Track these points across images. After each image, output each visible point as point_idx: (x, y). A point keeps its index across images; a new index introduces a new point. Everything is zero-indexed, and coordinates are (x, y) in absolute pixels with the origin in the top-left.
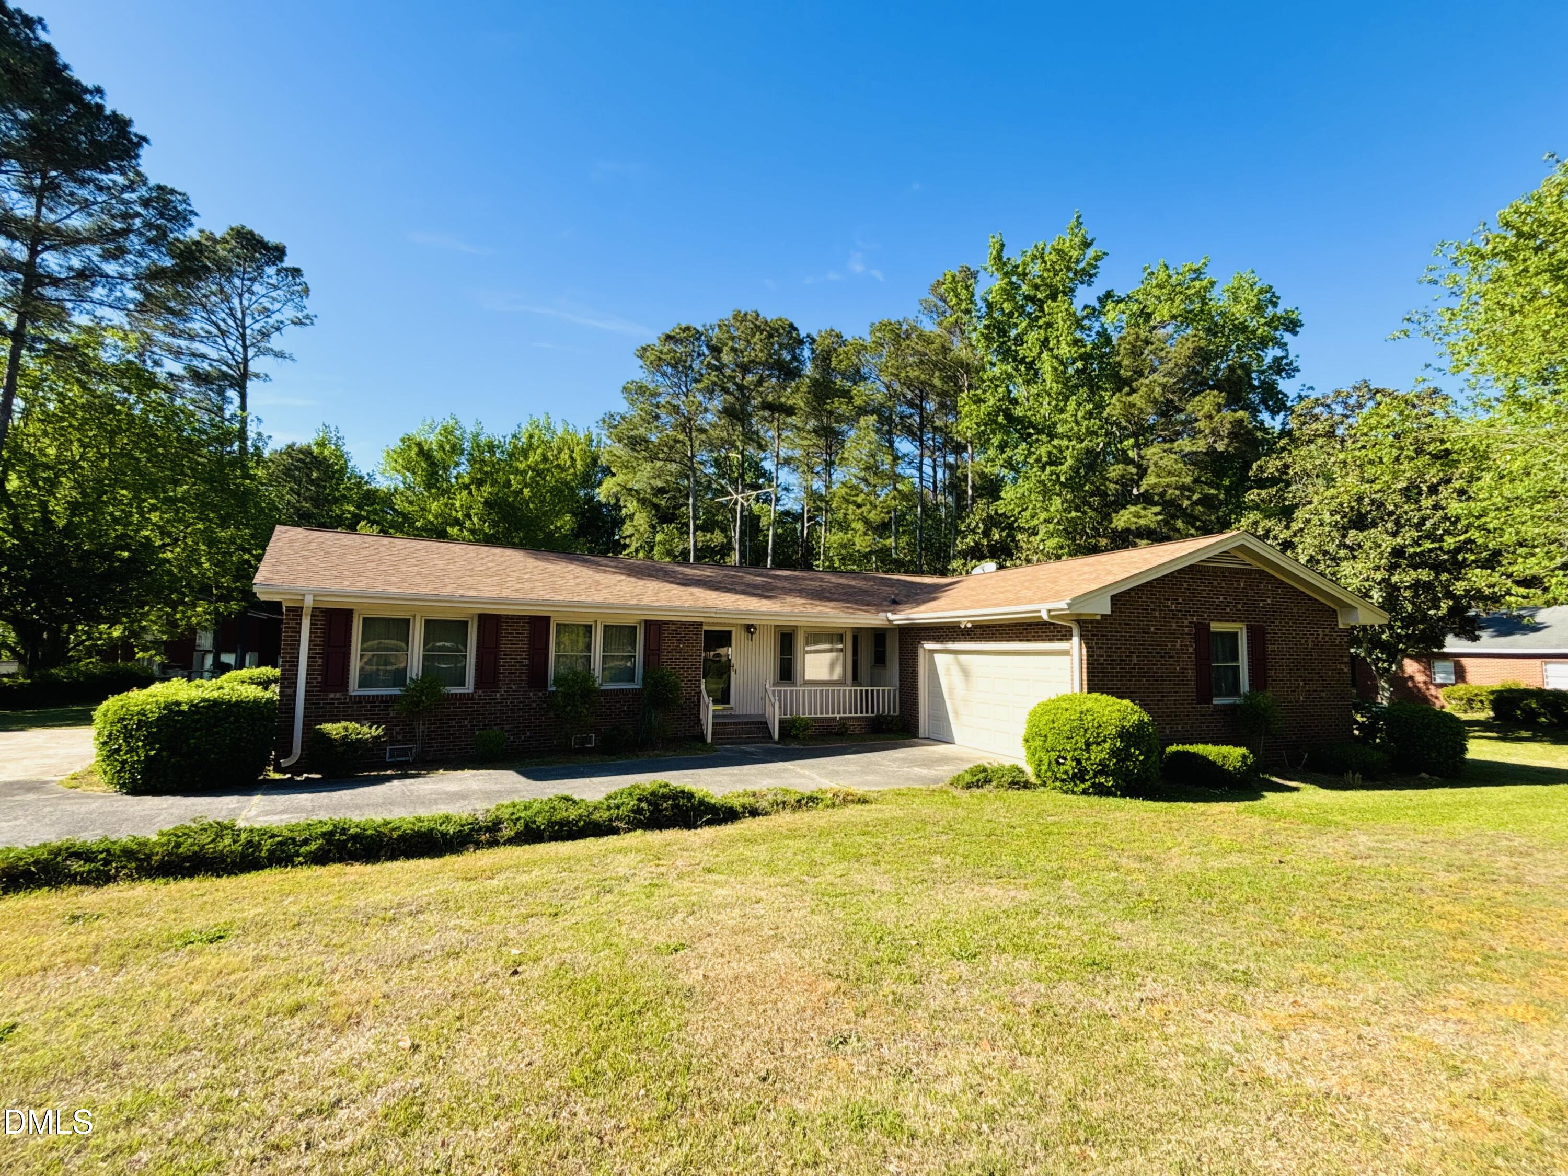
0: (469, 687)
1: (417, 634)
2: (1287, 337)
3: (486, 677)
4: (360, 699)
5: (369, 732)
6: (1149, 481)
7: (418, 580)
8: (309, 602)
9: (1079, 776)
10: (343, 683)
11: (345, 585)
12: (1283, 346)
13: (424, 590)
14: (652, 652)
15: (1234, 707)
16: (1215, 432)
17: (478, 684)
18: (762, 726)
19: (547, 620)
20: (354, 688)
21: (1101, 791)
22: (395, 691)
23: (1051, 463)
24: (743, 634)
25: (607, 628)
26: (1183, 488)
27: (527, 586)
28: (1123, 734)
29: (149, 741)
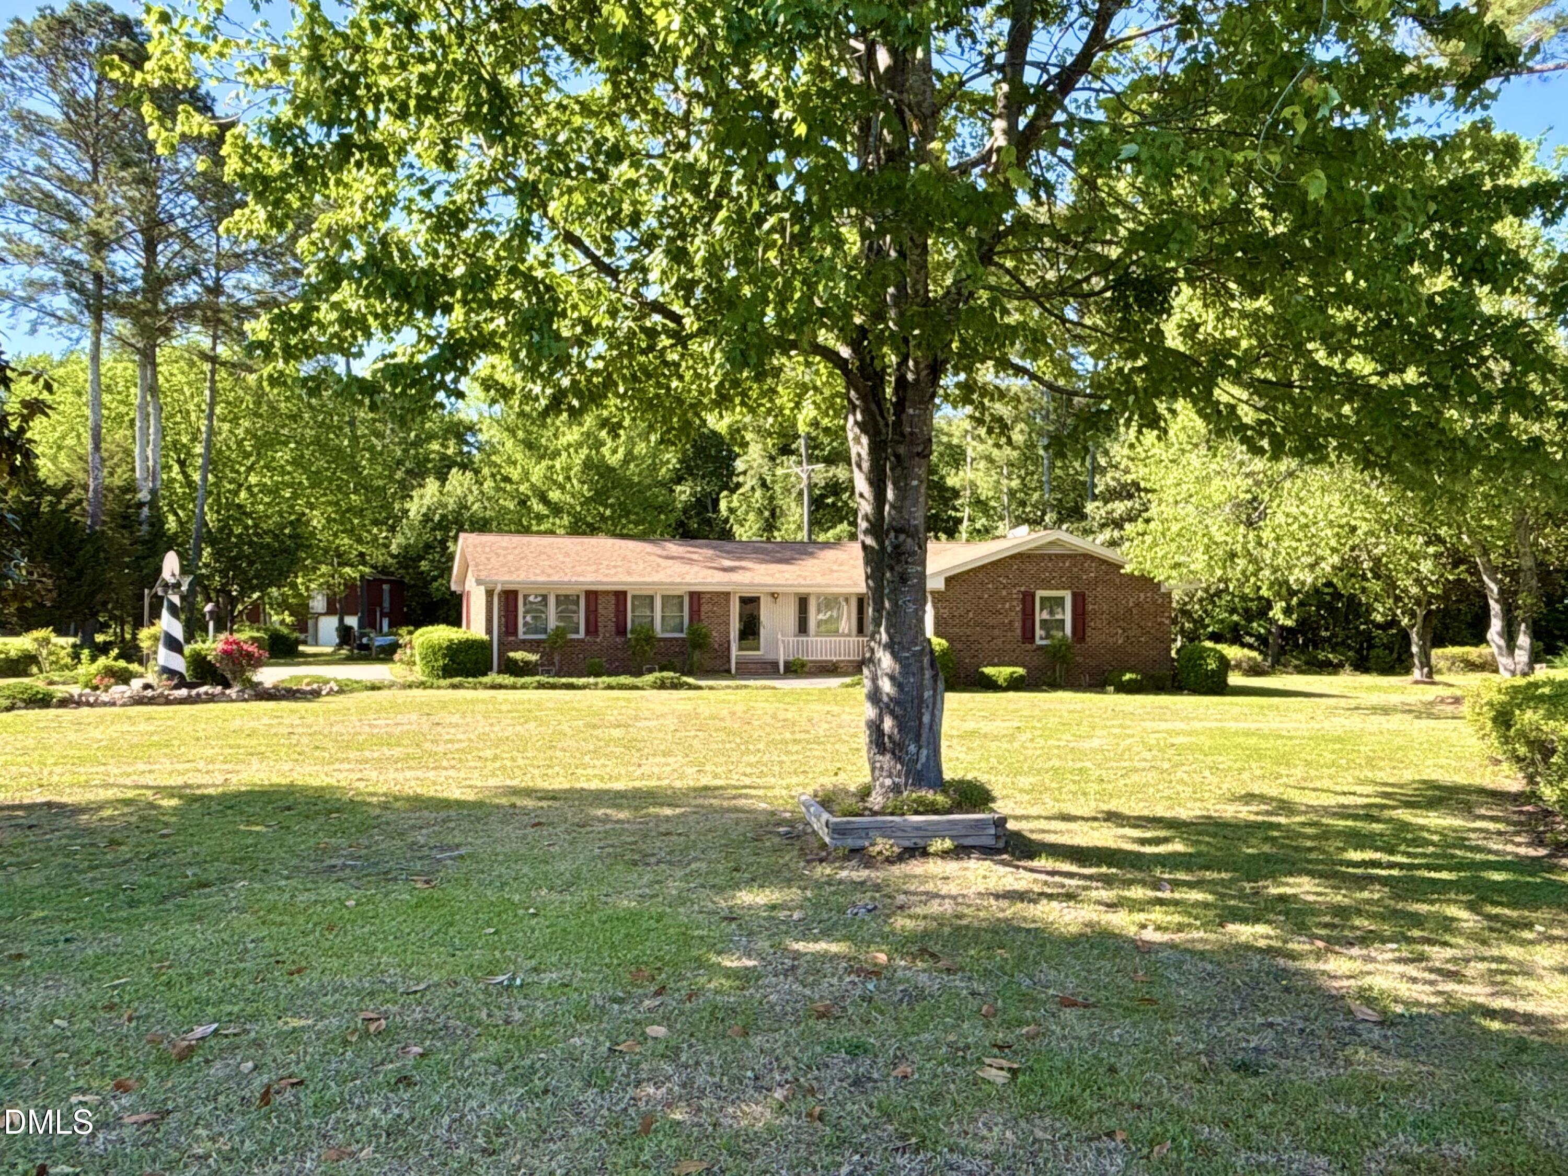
0: (582, 635)
1: (552, 601)
3: (592, 628)
4: (524, 641)
5: (533, 657)
7: (550, 571)
8: (499, 588)
10: (515, 633)
11: (513, 577)
13: (555, 578)
14: (695, 613)
17: (588, 632)
18: (775, 664)
19: (624, 593)
20: (521, 636)
22: (543, 637)
24: (770, 599)
25: (663, 597)
27: (613, 571)
29: (444, 656)
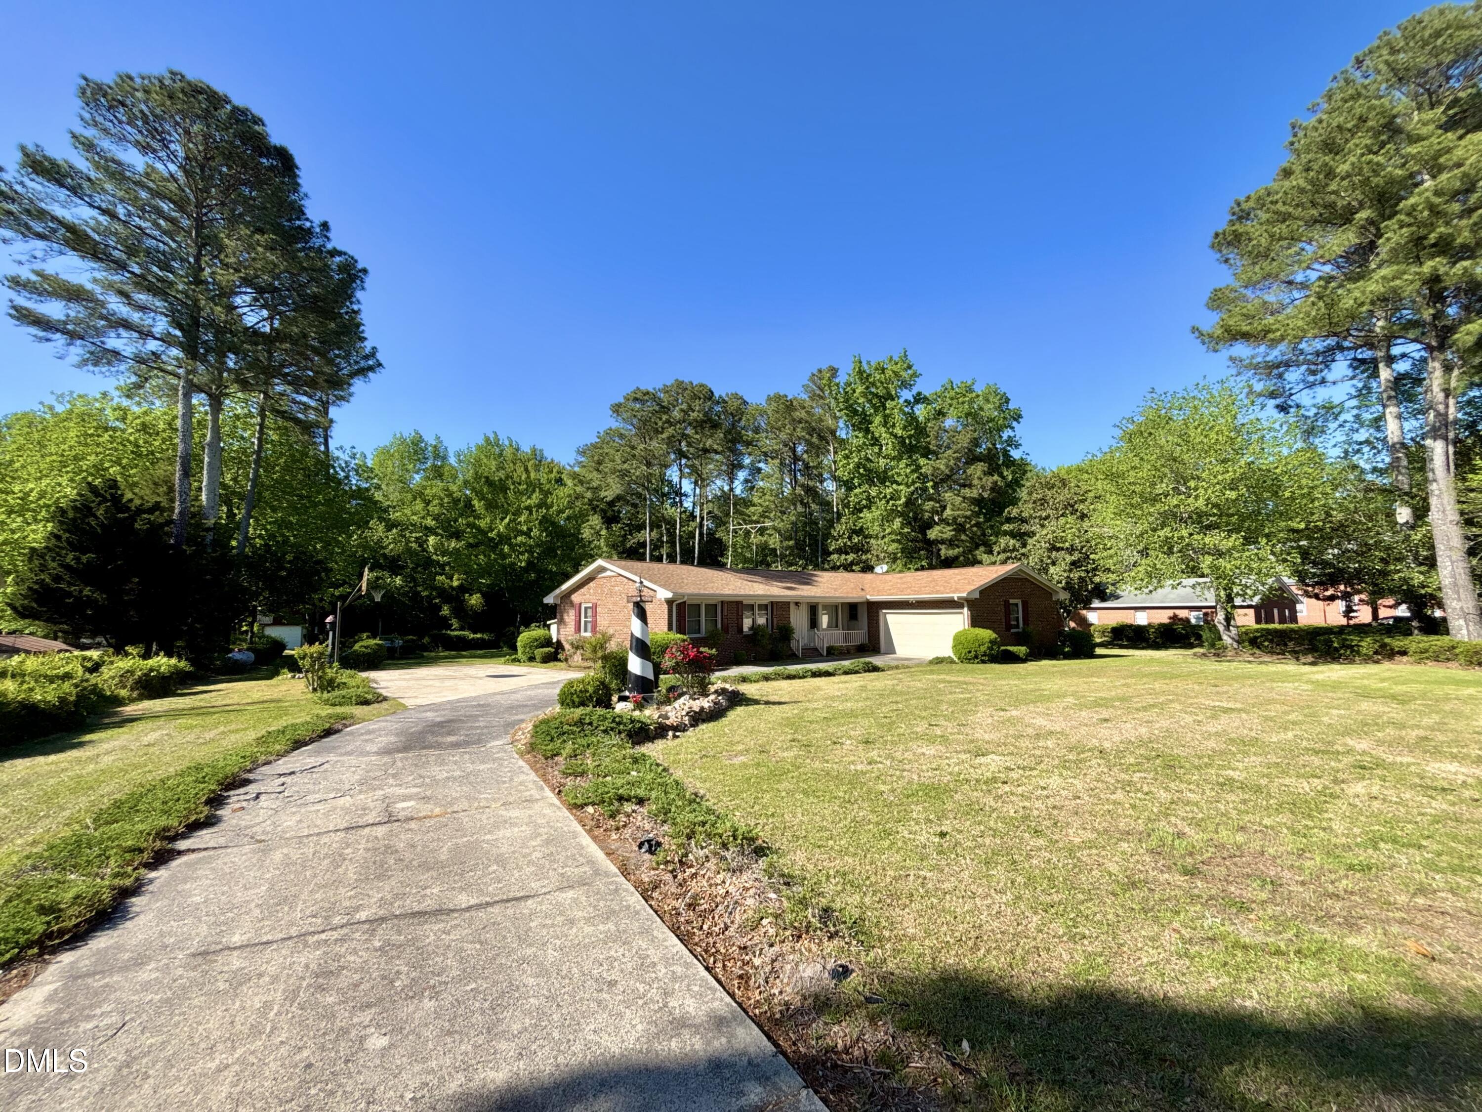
1: (703, 609)
2: (1015, 424)
3: (725, 628)
6: (948, 512)
9: (976, 657)
12: (1013, 428)
14: (774, 616)
15: (1018, 633)
16: (983, 487)
17: (723, 631)
19: (741, 603)
20: (688, 635)
21: (983, 662)
22: (700, 635)
23: (891, 499)
25: (759, 605)
26: (966, 517)
28: (991, 642)
